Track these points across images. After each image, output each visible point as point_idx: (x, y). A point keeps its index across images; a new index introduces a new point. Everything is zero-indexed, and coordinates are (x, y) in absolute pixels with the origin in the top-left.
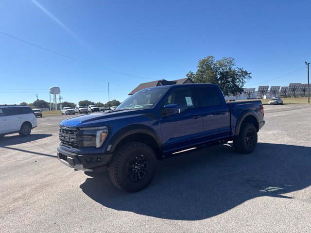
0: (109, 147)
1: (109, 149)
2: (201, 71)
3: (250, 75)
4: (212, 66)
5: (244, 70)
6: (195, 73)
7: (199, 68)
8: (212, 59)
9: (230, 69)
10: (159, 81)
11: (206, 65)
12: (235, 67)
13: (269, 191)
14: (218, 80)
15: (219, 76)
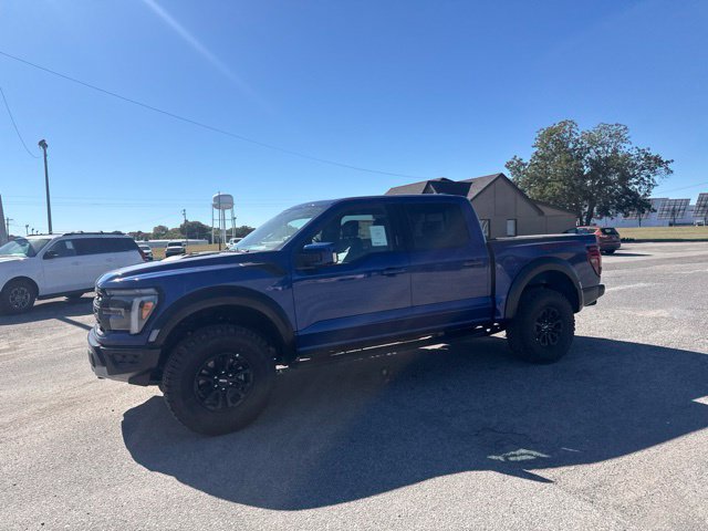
0: (155, 333)
1: (152, 339)
2: (542, 157)
3: (670, 166)
4: (571, 146)
5: (654, 154)
6: (527, 160)
7: (536, 149)
8: (571, 127)
9: (615, 151)
10: (429, 182)
11: (555, 142)
12: (628, 146)
13: (511, 459)
14: (586, 177)
15: (587, 170)
